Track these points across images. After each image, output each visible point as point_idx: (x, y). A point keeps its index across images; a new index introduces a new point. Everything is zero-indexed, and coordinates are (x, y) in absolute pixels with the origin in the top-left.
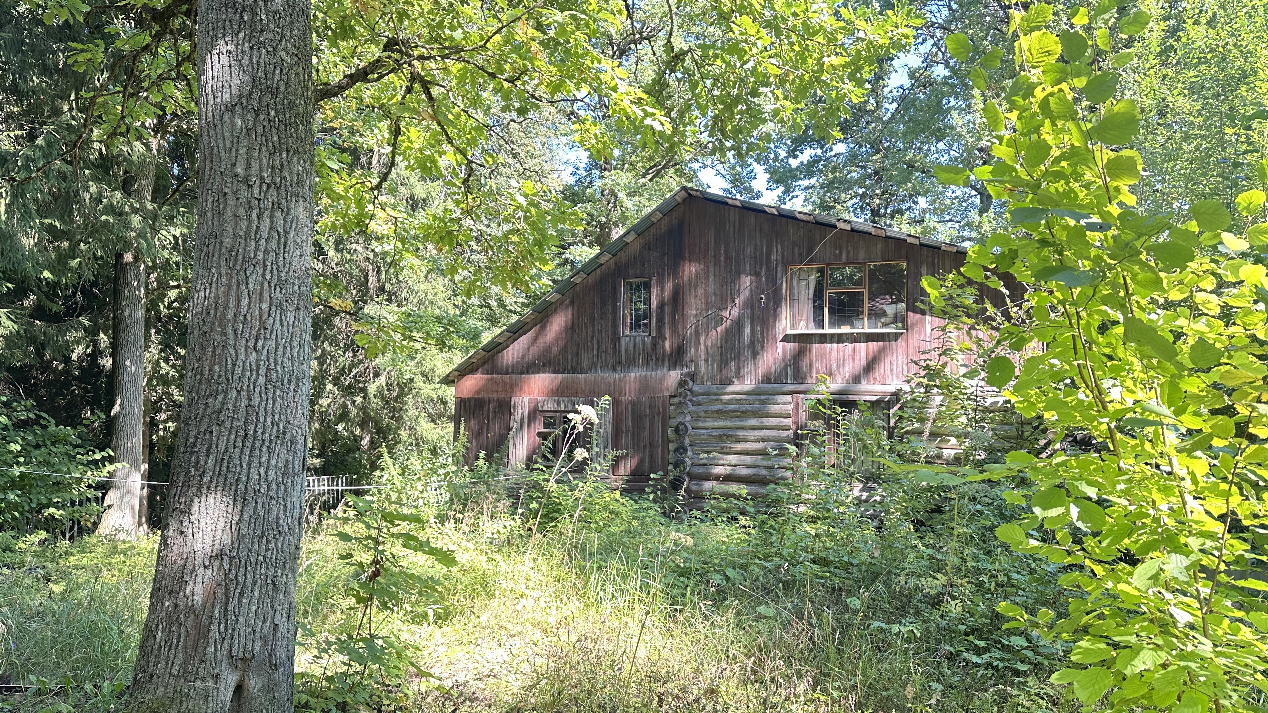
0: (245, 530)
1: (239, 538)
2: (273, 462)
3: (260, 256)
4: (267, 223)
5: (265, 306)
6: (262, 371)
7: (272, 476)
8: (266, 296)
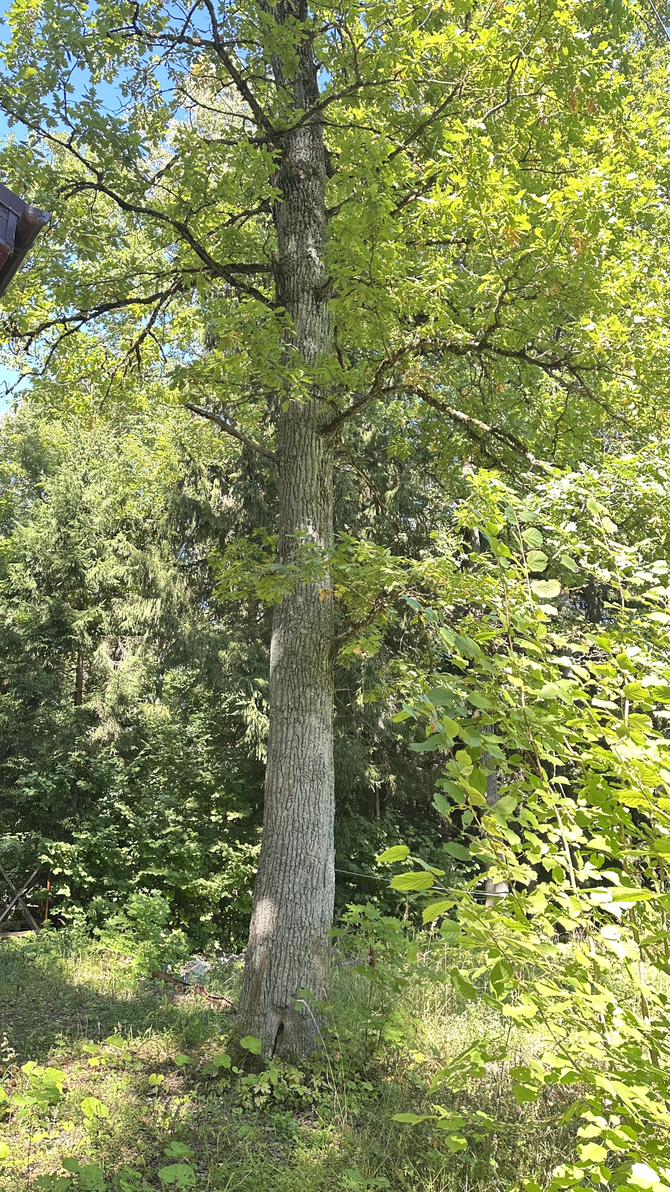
0: (280, 924)
1: (278, 928)
2: (297, 880)
3: (288, 751)
4: (291, 731)
5: (291, 781)
6: (290, 822)
7: (296, 888)
8: (291, 775)
